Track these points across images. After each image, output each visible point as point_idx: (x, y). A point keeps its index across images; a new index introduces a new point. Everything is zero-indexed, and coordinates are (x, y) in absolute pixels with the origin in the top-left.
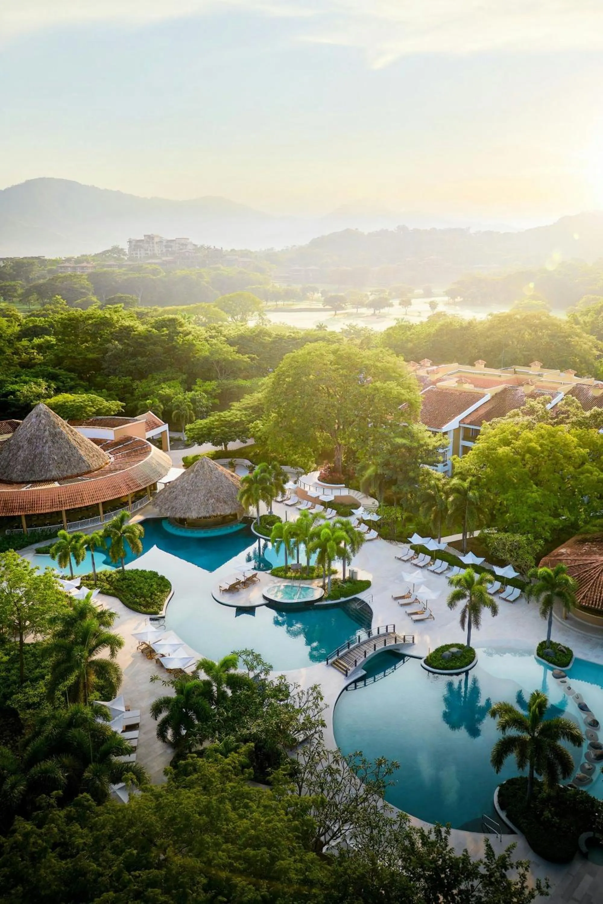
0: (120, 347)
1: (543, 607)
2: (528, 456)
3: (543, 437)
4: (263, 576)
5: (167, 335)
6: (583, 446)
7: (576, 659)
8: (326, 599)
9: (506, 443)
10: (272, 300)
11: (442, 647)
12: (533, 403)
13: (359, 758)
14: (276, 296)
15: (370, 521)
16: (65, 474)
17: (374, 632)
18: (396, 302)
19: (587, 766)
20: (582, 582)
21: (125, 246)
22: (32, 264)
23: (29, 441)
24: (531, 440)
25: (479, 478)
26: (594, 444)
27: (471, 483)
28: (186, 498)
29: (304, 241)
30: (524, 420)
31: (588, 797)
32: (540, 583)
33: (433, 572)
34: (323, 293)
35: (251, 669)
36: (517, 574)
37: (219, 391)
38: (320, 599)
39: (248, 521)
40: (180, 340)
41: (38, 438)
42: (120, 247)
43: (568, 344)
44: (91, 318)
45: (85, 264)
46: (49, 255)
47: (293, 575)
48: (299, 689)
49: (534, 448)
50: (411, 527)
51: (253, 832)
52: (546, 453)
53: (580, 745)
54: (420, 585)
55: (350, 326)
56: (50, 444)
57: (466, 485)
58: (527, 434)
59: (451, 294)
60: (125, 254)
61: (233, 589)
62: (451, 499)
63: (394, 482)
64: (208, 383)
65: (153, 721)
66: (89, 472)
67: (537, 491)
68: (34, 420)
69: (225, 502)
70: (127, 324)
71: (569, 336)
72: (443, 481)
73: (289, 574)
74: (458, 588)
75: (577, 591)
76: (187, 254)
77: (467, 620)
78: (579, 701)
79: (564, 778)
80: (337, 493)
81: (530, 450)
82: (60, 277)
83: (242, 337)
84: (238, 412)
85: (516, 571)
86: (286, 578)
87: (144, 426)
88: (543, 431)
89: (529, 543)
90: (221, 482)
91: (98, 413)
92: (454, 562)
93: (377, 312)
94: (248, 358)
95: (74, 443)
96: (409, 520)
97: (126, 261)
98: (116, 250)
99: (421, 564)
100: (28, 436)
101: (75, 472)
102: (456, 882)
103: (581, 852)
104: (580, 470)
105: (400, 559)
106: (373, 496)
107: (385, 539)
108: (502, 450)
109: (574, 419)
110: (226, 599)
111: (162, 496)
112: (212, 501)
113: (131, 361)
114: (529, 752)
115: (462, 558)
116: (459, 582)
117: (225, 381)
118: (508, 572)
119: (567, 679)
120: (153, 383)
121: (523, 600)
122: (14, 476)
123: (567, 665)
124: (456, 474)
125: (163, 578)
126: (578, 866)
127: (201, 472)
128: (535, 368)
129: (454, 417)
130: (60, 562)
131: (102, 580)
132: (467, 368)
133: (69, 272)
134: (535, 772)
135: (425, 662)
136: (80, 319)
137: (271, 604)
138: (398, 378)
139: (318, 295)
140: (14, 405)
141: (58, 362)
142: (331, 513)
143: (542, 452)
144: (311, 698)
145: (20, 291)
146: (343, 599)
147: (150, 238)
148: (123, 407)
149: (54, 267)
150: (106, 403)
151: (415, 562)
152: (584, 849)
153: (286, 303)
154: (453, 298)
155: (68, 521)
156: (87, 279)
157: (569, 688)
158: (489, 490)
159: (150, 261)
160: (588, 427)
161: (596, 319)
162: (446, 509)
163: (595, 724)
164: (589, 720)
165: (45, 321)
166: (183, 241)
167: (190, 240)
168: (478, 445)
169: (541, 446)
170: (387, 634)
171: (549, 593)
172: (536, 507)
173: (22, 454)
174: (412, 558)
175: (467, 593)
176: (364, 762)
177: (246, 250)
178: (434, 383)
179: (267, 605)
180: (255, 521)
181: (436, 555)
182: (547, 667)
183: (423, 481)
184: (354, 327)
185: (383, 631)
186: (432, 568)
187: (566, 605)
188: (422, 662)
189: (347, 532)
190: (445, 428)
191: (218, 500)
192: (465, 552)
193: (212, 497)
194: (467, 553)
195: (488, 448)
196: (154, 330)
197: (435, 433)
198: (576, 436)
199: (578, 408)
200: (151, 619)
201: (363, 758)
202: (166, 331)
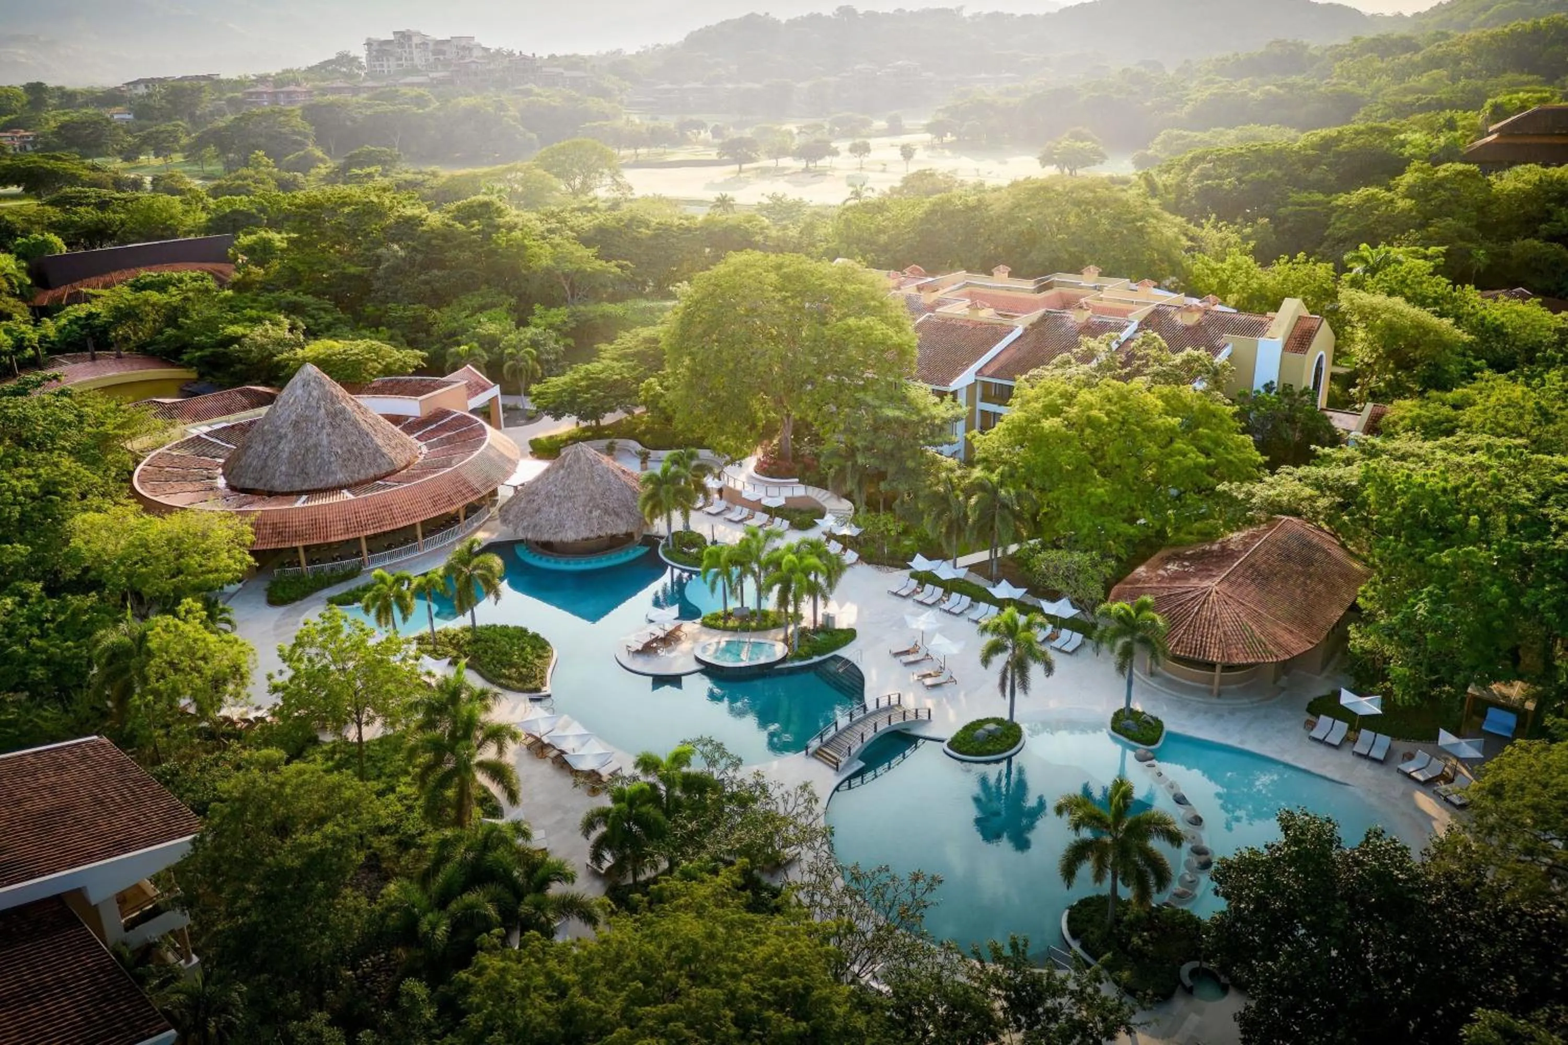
0: (402, 253)
1: (1120, 660)
2: (1088, 431)
3: (1109, 401)
4: (690, 627)
5: (478, 232)
6: (1171, 411)
7: (1168, 733)
8: (792, 659)
9: (1053, 410)
10: (628, 147)
11: (973, 724)
12: (1092, 343)
13: (884, 874)
14: (635, 141)
15: (844, 536)
16: (357, 477)
17: (871, 707)
18: (843, 145)
19: (1188, 878)
20: (1174, 621)
21: (361, 53)
22: (200, 90)
23: (296, 424)
24: (1091, 406)
25: (1014, 467)
26: (1187, 407)
27: (1002, 475)
28: (555, 510)
29: (674, 37)
30: (1079, 370)
31: (1191, 917)
32: (1114, 625)
33: (949, 612)
34: (717, 132)
35: (713, 763)
36: (1077, 611)
37: (573, 325)
38: (783, 660)
39: (651, 541)
40: (501, 238)
41: (307, 419)
42: (352, 54)
43: (1141, 231)
44: (344, 204)
45: (292, 88)
46: (228, 73)
47: (737, 623)
48: (783, 790)
49: (1099, 419)
50: (907, 543)
51: (776, 960)
52: (1116, 426)
53: (1179, 845)
54: (932, 634)
55: (773, 197)
56: (328, 429)
57: (995, 478)
58: (1085, 396)
59: (937, 129)
60: (361, 67)
61: (647, 650)
62: (973, 500)
63: (882, 476)
64: (554, 311)
65: (583, 839)
66: (395, 472)
67: (1103, 486)
68: (299, 392)
69: (617, 515)
70: (409, 212)
71: (1142, 218)
72: (959, 472)
73: (730, 623)
74: (995, 638)
75: (1168, 636)
76: (473, 66)
77: (1008, 683)
78: (1174, 791)
79: (1159, 891)
80: (787, 492)
81: (1091, 422)
82: (254, 115)
83: (601, 230)
84: (615, 364)
85: (1074, 607)
86: (725, 629)
87: (464, 391)
88: (1110, 391)
89: (1094, 565)
90: (609, 482)
91: (387, 371)
92: (979, 596)
93: (811, 165)
94: (618, 266)
95: (365, 426)
96: (905, 532)
97: (365, 80)
98: (344, 59)
99: (930, 601)
100: (293, 417)
101: (372, 472)
102: (1041, 999)
103: (1184, 986)
104: (1167, 450)
105: (896, 594)
106: (848, 497)
107: (869, 563)
108: (1049, 424)
109: (1156, 368)
110: (639, 664)
111: (516, 508)
112: (596, 513)
113: (423, 277)
114: (1110, 859)
115: (991, 590)
116: (996, 629)
117: (582, 308)
118: (1063, 609)
119: (1154, 762)
120: (464, 314)
121: (1088, 650)
122: (278, 484)
123: (1155, 742)
124: (978, 462)
125: (536, 637)
126: (1179, 1004)
127: (576, 468)
128: (1090, 277)
129: (967, 366)
130: (378, 618)
131: (443, 644)
132: (980, 279)
133: (266, 105)
134: (1119, 883)
135: (949, 745)
136: (327, 205)
137: (709, 670)
138: (880, 310)
139: (706, 135)
140: (240, 360)
141: (293, 279)
142: (781, 524)
143: (1110, 425)
144: (801, 801)
145: (184, 141)
146: (816, 659)
147: (404, 37)
148: (423, 359)
149: (239, 95)
150: (397, 355)
151: (919, 597)
152: (1188, 982)
153: (654, 150)
154: (941, 135)
155: (371, 551)
156: (304, 118)
157: (1160, 774)
158: (1029, 486)
159: (409, 79)
160: (1179, 381)
161: (1184, 180)
162: (966, 516)
163: (1197, 821)
164: (1190, 816)
165: (251, 202)
166: (463, 43)
167: (476, 40)
168: (1012, 413)
169: (1108, 414)
170: (890, 707)
171: (1128, 639)
172: (1103, 509)
173: (285, 448)
174: (915, 592)
175: (1009, 643)
176: (893, 879)
177: (574, 56)
178: (932, 308)
179: (702, 671)
180: (663, 542)
181: (950, 587)
182: (1125, 746)
183: (928, 473)
184: (779, 199)
185: (883, 703)
186: (946, 606)
187: (1154, 656)
188: (945, 745)
189: (819, 557)
190: (954, 385)
191: (606, 511)
192: (996, 581)
193: (597, 507)
194: (999, 582)
195: (1027, 420)
196: (458, 225)
197: (942, 395)
198: (1162, 397)
199: (1161, 349)
200: (532, 700)
201: (892, 872)
202: (477, 225)
